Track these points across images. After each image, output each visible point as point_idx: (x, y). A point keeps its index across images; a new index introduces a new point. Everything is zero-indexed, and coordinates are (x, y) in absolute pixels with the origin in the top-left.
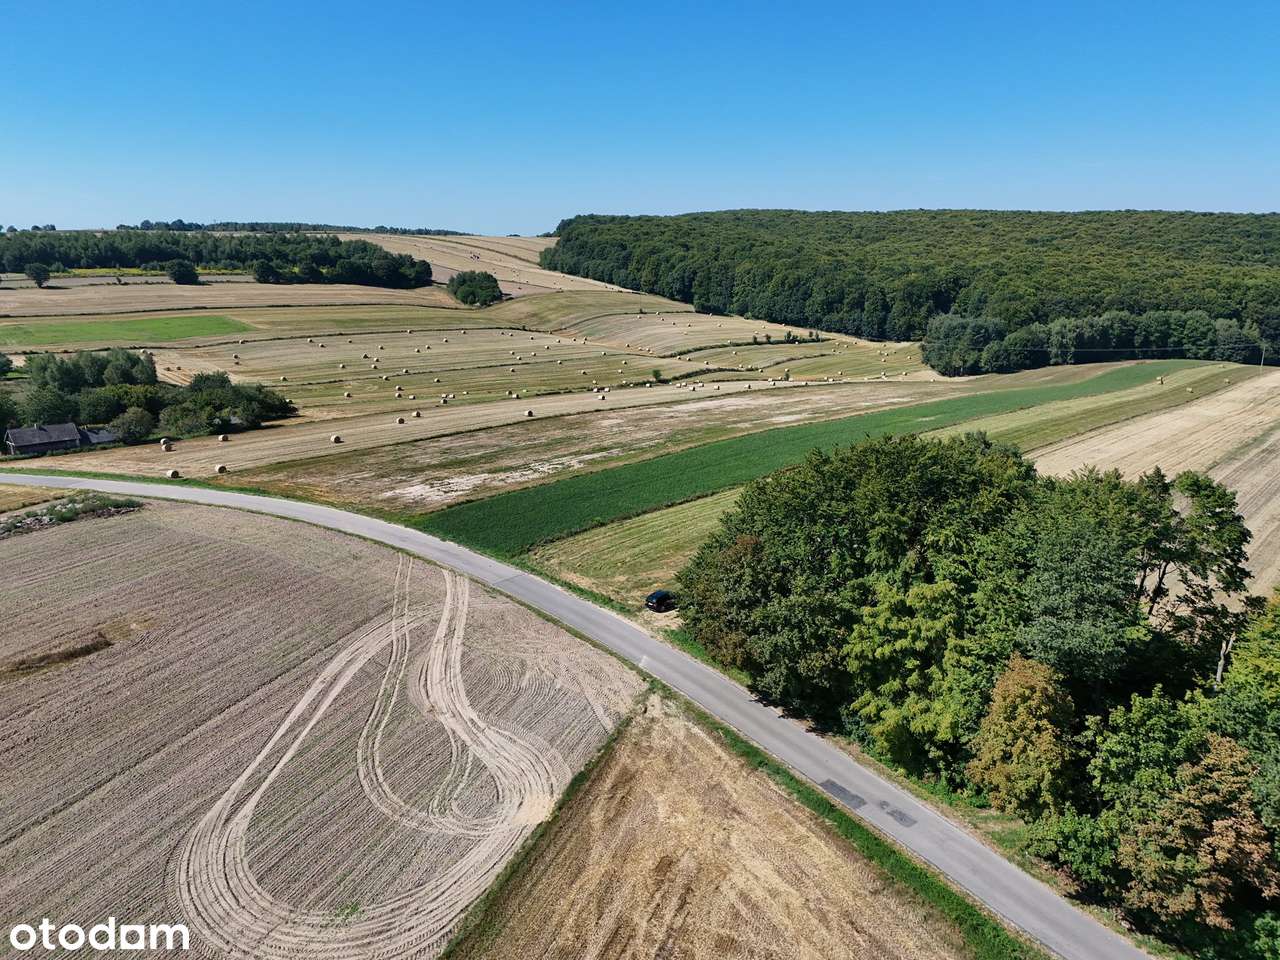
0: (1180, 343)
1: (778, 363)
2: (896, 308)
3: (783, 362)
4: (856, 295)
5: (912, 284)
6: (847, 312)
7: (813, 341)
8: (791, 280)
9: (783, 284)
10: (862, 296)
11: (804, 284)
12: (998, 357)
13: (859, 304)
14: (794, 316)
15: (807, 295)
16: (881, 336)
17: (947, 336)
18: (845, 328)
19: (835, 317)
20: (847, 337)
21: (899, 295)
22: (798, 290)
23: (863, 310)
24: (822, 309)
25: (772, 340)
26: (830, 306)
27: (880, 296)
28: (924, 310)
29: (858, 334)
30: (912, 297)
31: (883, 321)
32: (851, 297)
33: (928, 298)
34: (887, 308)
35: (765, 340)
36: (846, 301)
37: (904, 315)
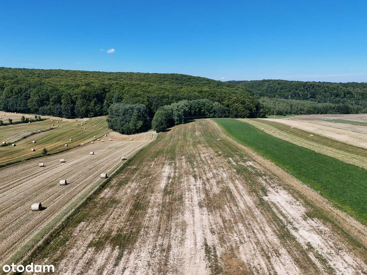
0: (204, 112)
1: (25, 138)
2: (79, 102)
3: (29, 136)
4: (56, 97)
5: (84, 91)
6: (53, 105)
7: (38, 120)
8: (16, 89)
9: (12, 92)
10: (59, 97)
11: (24, 92)
12: (162, 124)
13: (58, 101)
14: (22, 108)
15: (27, 97)
16: (73, 116)
17: (124, 114)
18: (53, 112)
19: (46, 108)
20: (54, 117)
21: (79, 96)
22: (21, 95)
23: (61, 104)
24: (38, 104)
25: (13, 122)
26: (42, 102)
27: (69, 97)
28: (92, 103)
29: (60, 115)
30: (86, 97)
31: (73, 109)
32: (53, 97)
33: (94, 98)
34: (73, 102)
35: (8, 122)
36: (51, 100)
37: (84, 105)
